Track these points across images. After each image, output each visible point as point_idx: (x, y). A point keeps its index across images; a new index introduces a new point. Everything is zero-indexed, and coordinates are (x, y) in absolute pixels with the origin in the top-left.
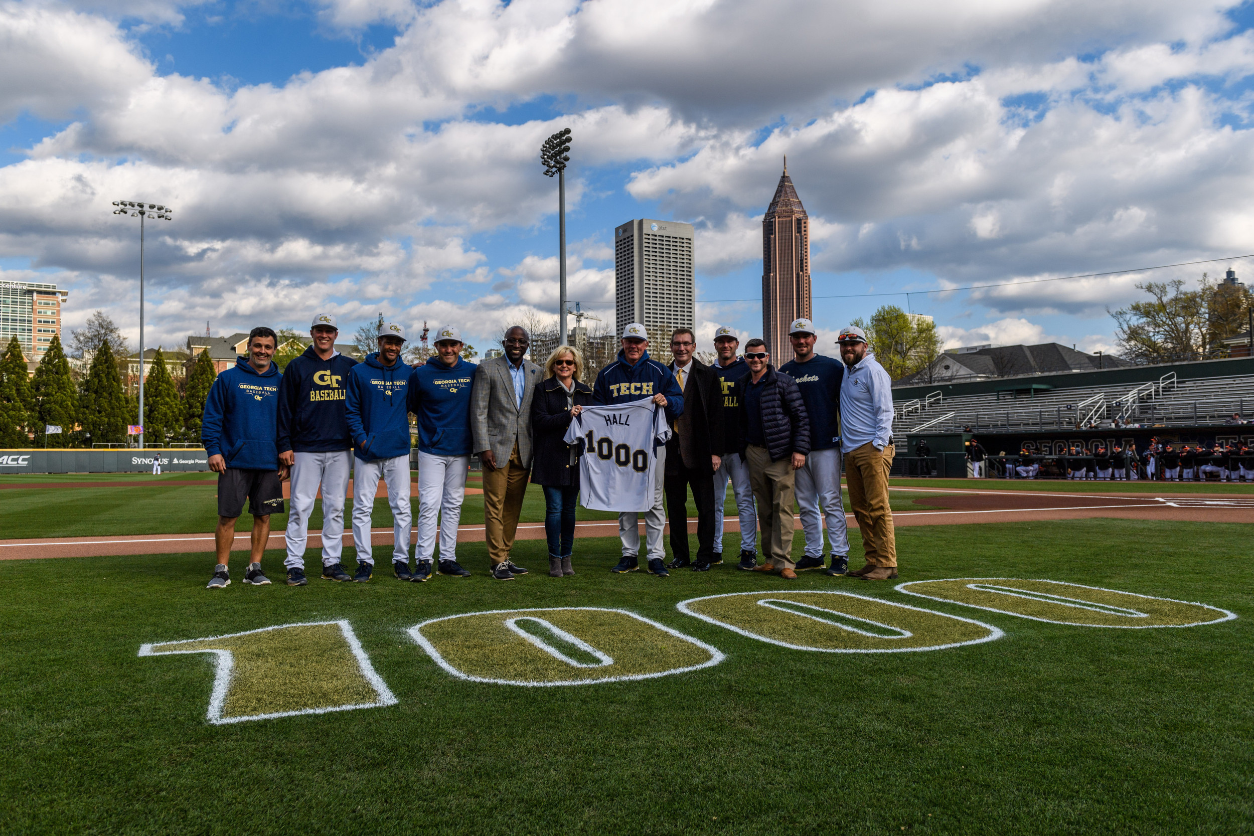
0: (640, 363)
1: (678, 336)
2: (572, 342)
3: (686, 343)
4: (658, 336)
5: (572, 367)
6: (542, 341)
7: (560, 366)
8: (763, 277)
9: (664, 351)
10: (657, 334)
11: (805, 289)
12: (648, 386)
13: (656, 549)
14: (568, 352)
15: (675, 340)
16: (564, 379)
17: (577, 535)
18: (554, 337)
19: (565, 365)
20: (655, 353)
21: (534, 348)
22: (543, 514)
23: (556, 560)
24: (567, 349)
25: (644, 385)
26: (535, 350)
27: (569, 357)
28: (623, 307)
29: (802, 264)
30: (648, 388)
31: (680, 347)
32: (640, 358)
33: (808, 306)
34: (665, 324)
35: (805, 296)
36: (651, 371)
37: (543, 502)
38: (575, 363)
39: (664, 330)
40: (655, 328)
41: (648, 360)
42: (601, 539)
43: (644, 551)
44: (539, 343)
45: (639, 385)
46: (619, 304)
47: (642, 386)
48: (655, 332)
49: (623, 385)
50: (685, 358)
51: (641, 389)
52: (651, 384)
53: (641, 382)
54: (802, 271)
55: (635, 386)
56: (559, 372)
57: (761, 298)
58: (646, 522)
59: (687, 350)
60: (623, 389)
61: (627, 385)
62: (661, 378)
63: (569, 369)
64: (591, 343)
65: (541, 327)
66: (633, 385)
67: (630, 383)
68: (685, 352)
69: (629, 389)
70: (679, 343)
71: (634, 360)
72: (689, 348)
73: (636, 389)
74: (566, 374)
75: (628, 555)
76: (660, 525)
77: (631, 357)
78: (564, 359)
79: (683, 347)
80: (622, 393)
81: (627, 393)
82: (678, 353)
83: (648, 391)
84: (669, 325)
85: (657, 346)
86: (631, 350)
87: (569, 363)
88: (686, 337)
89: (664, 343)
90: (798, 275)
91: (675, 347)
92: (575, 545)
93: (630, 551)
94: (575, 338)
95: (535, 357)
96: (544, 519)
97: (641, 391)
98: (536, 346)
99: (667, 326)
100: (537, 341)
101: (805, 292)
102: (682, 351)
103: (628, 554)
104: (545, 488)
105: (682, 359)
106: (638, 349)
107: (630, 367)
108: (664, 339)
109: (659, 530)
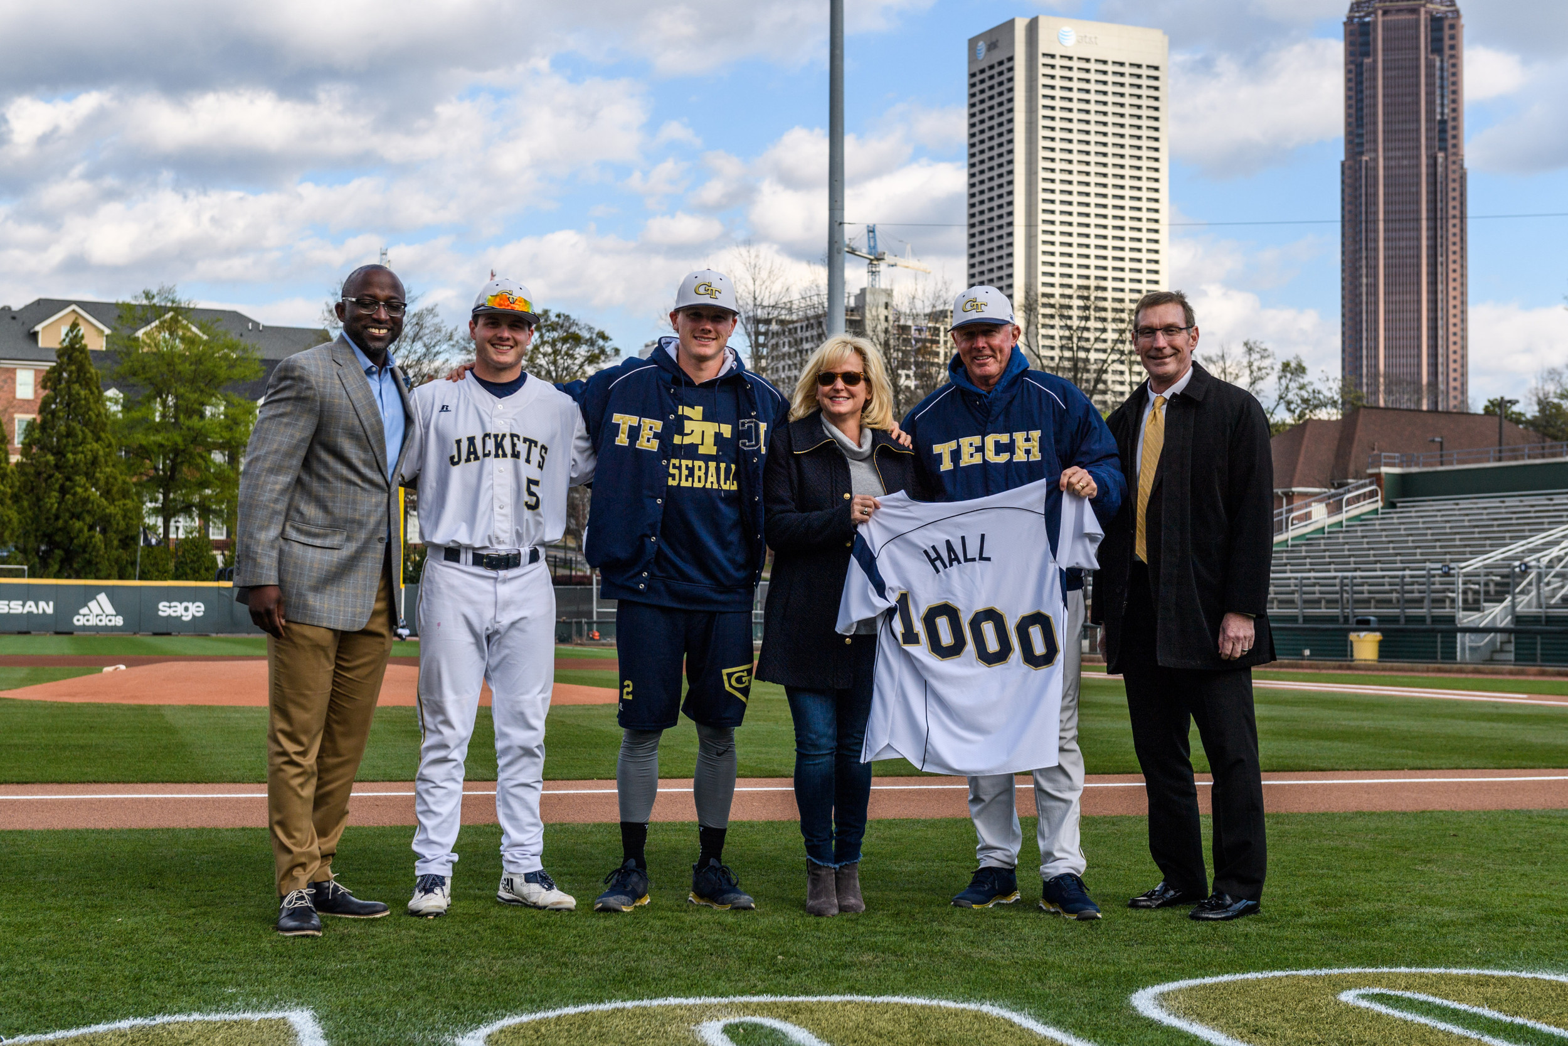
0: (1004, 383)
1: (1150, 311)
2: (856, 326)
3: (1169, 329)
4: (1075, 313)
5: (860, 388)
6: (782, 322)
7: (827, 388)
8: (1343, 164)
9: (1088, 350)
10: (1070, 307)
11: (1451, 194)
12: (1027, 440)
13: (1063, 850)
14: (848, 352)
15: (1142, 323)
16: (838, 419)
17: (876, 811)
18: (811, 313)
19: (840, 384)
20: (1067, 354)
21: (761, 339)
22: (787, 755)
23: (823, 873)
24: (846, 343)
25: (1019, 437)
26: (764, 345)
27: (853, 365)
28: (985, 237)
29: (1443, 131)
30: (1027, 445)
31: (1155, 339)
32: (1005, 371)
33: (1457, 239)
34: (1092, 283)
35: (1451, 212)
36: (1035, 400)
37: (788, 728)
38: (868, 381)
39: (1087, 298)
40: (1068, 291)
41: (1025, 372)
42: (932, 824)
43: (1034, 856)
44: (774, 327)
45: (1004, 438)
46: (976, 230)
47: (1012, 441)
48: (1066, 301)
49: (965, 441)
50: (1171, 366)
51: (1010, 448)
52: (1036, 434)
53: (1010, 430)
54: (1444, 149)
55: (997, 443)
56: (826, 401)
57: (1339, 217)
58: (1037, 783)
59: (1173, 347)
60: (966, 451)
61: (976, 440)
62: (1061, 417)
63: (852, 395)
64: (904, 329)
65: (777, 287)
66: (990, 440)
67: (984, 435)
68: (1168, 351)
69: (981, 449)
70: (1151, 331)
71: (986, 379)
72: (1180, 339)
73: (999, 448)
74: (844, 406)
75: (995, 864)
76: (1072, 789)
77: (978, 371)
78: (838, 370)
79: (1162, 340)
80: (965, 461)
81: (977, 459)
82: (1152, 356)
83: (1028, 452)
84: (1103, 283)
85: (1070, 338)
86: (975, 354)
87: (851, 378)
88: (1171, 314)
89: (1087, 329)
90: (1433, 159)
91: (1142, 340)
92: (869, 841)
93: (998, 854)
94: (863, 315)
95: (763, 363)
96: (792, 770)
97: (1013, 453)
98: (765, 334)
99: (1097, 288)
100: (768, 322)
101: (1451, 204)
102: (1160, 350)
103: (989, 861)
104: (790, 691)
105: (1161, 370)
106: (992, 349)
107: (980, 396)
108: (1087, 319)
109: (1067, 802)
